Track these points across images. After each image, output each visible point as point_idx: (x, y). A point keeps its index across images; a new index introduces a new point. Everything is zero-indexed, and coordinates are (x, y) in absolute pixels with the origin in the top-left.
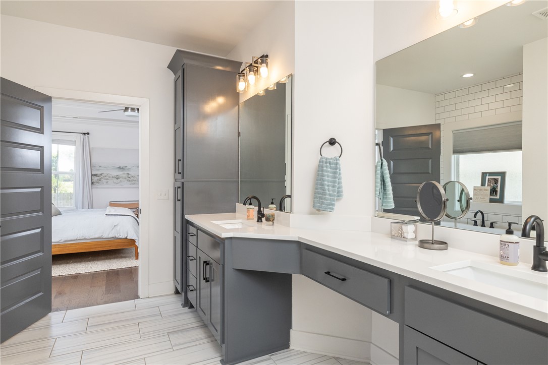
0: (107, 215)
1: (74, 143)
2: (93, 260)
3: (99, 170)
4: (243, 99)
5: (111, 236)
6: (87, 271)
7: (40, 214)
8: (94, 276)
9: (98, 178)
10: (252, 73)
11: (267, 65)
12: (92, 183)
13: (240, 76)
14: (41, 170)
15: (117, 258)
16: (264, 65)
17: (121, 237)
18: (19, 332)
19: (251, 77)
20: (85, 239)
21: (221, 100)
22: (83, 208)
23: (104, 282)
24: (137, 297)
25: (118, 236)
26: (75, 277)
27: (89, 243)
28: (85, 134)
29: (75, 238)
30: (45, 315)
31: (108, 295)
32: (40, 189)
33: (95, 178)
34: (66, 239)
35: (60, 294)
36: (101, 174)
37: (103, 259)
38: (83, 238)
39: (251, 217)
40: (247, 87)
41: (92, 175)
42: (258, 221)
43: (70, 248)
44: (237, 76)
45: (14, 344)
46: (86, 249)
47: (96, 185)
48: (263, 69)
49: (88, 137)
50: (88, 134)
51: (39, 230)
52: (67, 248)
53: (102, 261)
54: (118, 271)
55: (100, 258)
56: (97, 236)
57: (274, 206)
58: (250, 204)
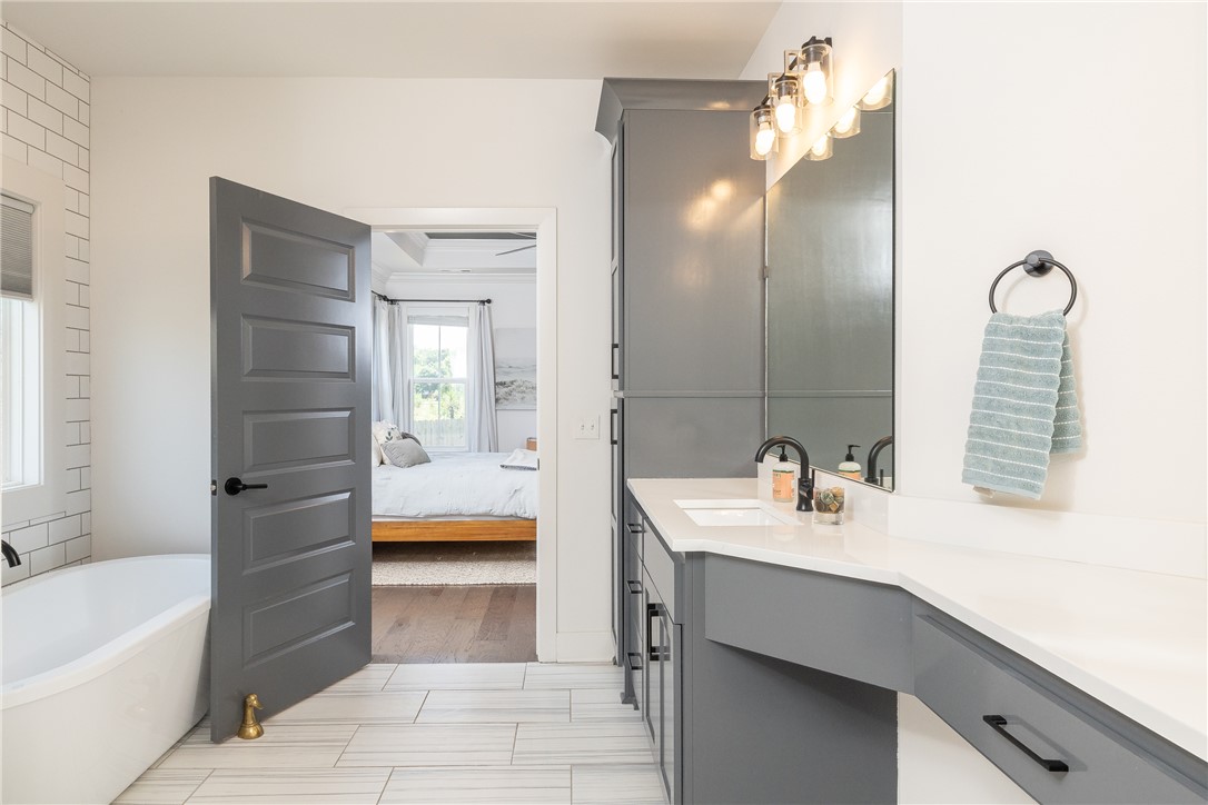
0: (503, 466)
1: (464, 321)
2: (479, 559)
3: (508, 373)
4: (773, 177)
5: (507, 512)
6: (461, 581)
7: (349, 462)
8: (472, 592)
9: (506, 389)
10: (786, 98)
11: (824, 65)
12: (497, 400)
13: (758, 115)
14: (350, 374)
15: (518, 559)
16: (814, 65)
17: (526, 515)
18: (307, 697)
19: (784, 109)
20: (460, 515)
21: (722, 190)
22: (479, 451)
23: (483, 612)
24: (532, 657)
25: (520, 513)
26: (437, 591)
27: (468, 523)
28: (483, 302)
29: (443, 512)
30: (358, 667)
31: (482, 642)
32: (349, 413)
33: (502, 391)
34: (428, 513)
35: (400, 625)
36: (512, 383)
37: (496, 560)
38: (457, 512)
39: (783, 495)
40: (781, 139)
41: (496, 384)
42: (799, 508)
43: (435, 530)
44: (752, 116)
45: (295, 721)
46: (462, 535)
47: (504, 404)
48: (812, 79)
49: (489, 308)
50: (489, 301)
51: (346, 495)
52: (430, 531)
53: (493, 563)
54: (516, 588)
55: (491, 556)
56: (481, 510)
57: (854, 466)
58: (783, 458)
